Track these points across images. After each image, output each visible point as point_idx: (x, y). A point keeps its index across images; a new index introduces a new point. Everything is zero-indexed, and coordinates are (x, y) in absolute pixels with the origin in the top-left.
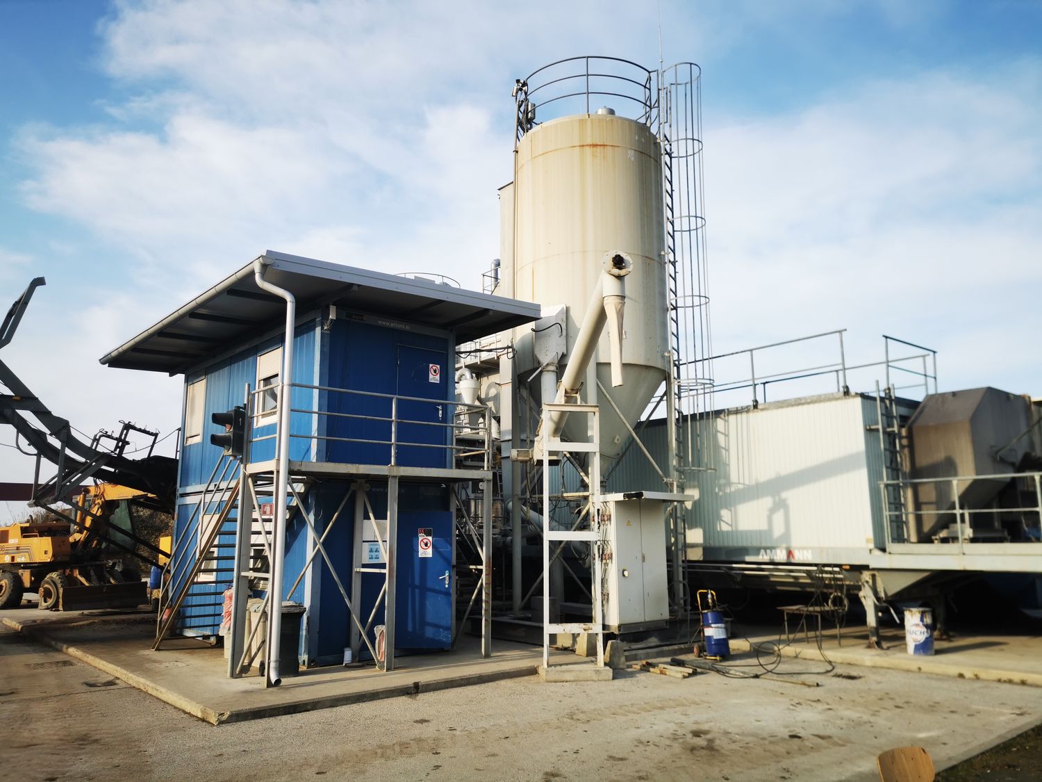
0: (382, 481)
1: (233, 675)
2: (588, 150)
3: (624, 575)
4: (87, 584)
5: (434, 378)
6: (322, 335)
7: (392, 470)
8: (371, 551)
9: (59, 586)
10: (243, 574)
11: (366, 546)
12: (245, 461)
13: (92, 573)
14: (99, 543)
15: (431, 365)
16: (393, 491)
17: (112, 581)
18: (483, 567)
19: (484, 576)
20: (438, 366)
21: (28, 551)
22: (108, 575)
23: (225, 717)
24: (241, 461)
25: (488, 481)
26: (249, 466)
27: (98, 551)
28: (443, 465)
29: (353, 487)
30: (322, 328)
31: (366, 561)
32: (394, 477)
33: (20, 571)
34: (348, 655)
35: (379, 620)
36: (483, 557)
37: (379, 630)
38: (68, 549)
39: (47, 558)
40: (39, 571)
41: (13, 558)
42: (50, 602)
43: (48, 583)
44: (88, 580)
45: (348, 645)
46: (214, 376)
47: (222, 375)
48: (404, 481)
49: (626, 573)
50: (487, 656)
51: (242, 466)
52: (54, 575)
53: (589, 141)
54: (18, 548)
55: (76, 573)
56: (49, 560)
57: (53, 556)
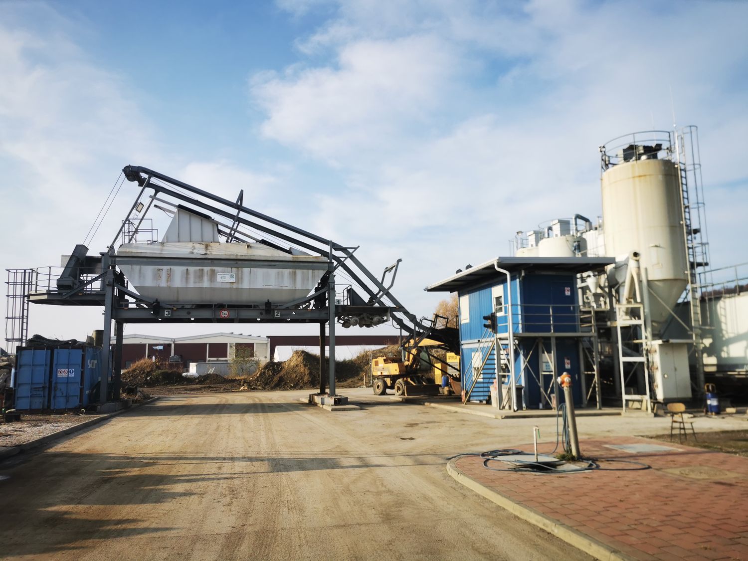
0: (549, 338)
1: (500, 409)
2: (637, 179)
3: (664, 377)
4: (414, 384)
5: (568, 293)
6: (520, 282)
7: (552, 333)
8: (546, 366)
9: (403, 385)
10: (500, 374)
11: (544, 365)
12: (496, 332)
13: (415, 379)
14: (416, 366)
15: (566, 288)
16: (553, 342)
17: (424, 383)
18: (595, 373)
19: (596, 377)
20: (569, 288)
21: (388, 369)
22: (421, 381)
23: (503, 417)
24: (495, 333)
25: (595, 337)
26: (498, 334)
27: (416, 369)
28: (575, 331)
29: (537, 341)
30: (519, 279)
31: (545, 370)
32: (553, 337)
33: (385, 379)
34: (541, 406)
35: (552, 392)
36: (595, 367)
37: (552, 396)
38: (405, 368)
39: (397, 373)
40: (394, 378)
41: (382, 373)
42: (400, 392)
43: (398, 384)
44: (415, 383)
45: (541, 402)
46: (473, 295)
47: (476, 295)
48: (557, 338)
49: (666, 376)
50: (600, 409)
51: (495, 335)
52: (400, 380)
53: (637, 174)
54: (383, 368)
55: (409, 379)
56: (398, 374)
57: (399, 371)
